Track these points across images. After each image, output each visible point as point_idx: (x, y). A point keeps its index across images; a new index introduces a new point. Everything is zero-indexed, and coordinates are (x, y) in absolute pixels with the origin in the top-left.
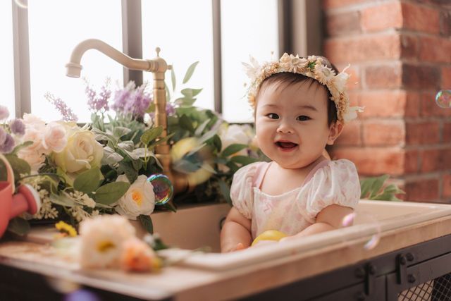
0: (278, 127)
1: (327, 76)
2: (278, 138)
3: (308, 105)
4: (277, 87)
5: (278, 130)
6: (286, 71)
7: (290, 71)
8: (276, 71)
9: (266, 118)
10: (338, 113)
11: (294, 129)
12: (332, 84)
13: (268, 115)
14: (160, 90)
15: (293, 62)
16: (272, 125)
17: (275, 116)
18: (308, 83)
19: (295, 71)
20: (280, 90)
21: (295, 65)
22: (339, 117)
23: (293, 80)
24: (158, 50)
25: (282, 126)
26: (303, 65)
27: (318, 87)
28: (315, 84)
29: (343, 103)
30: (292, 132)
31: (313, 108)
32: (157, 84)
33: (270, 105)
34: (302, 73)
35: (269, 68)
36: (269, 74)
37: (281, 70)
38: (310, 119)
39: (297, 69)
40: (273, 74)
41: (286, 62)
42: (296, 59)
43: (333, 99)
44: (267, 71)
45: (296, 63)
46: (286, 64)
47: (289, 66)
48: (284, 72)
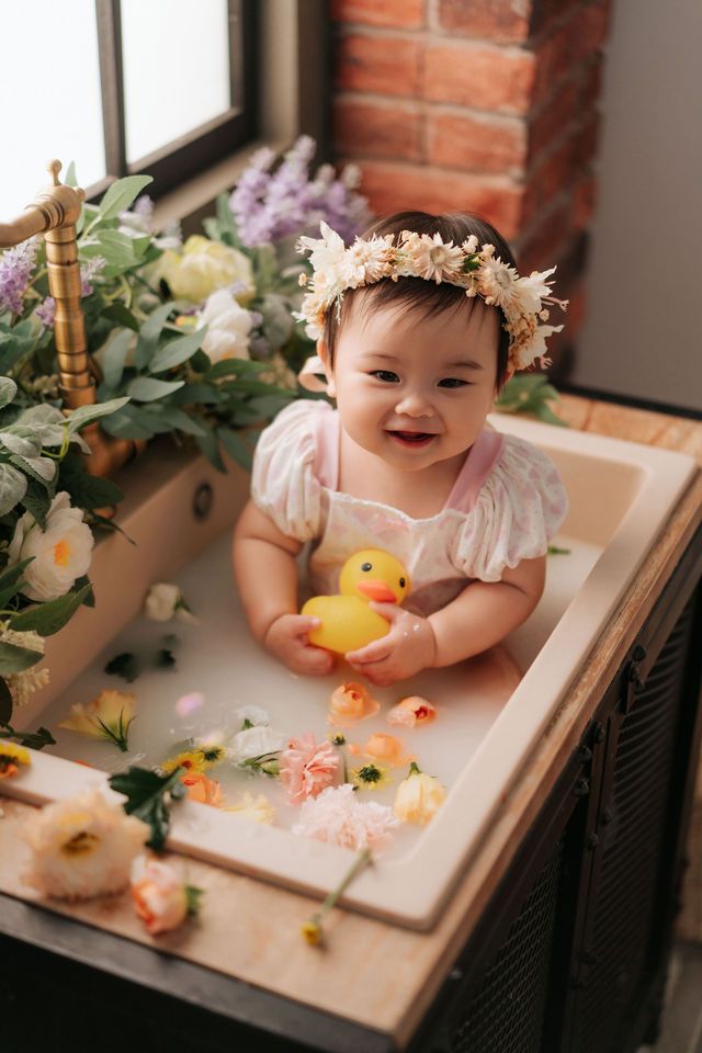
0: (397, 403)
1: (505, 288)
2: (398, 425)
5: (399, 409)
7: (427, 276)
10: (510, 349)
11: (433, 407)
12: (513, 304)
13: (372, 373)
14: (66, 268)
15: (432, 257)
16: (385, 395)
17: (389, 378)
21: (439, 265)
22: (510, 355)
23: (435, 302)
24: (56, 168)
31: (474, 366)
33: (382, 356)
34: (451, 281)
35: (377, 266)
36: (374, 279)
37: (406, 271)
38: (463, 383)
39: (444, 273)
40: (386, 280)
41: (417, 255)
42: (439, 248)
43: (508, 328)
44: (370, 272)
45: (440, 258)
46: (417, 262)
47: (424, 266)
48: (410, 277)
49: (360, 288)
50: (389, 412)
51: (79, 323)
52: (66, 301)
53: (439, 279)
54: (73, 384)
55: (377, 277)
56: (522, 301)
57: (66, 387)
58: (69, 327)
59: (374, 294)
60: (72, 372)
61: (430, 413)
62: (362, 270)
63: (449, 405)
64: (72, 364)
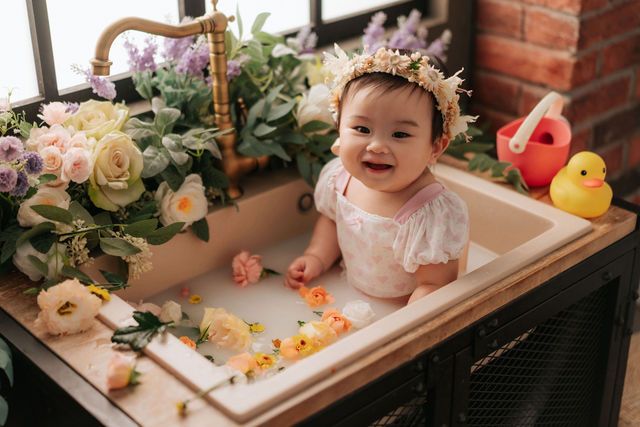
0: (368, 145)
1: (434, 81)
2: (368, 157)
3: (407, 119)
5: (368, 148)
6: (382, 71)
7: (388, 72)
8: (369, 70)
9: (354, 131)
10: (444, 125)
11: (389, 148)
12: (440, 92)
13: (356, 128)
14: (218, 56)
15: (391, 60)
16: (361, 140)
17: (365, 130)
18: (409, 90)
20: (373, 96)
21: (395, 65)
22: (445, 130)
23: (391, 84)
25: (373, 144)
26: (405, 65)
27: (421, 93)
28: (418, 91)
29: (452, 113)
31: (413, 124)
33: (361, 117)
34: (401, 75)
35: (361, 65)
36: (359, 73)
37: (377, 69)
38: (408, 135)
39: (397, 70)
40: (366, 75)
41: (383, 59)
42: (396, 56)
44: (358, 69)
45: (397, 61)
46: (383, 63)
47: (386, 65)
48: (380, 72)
49: (353, 80)
50: (363, 150)
51: (224, 87)
52: (218, 74)
53: (394, 72)
54: (221, 121)
55: (362, 72)
56: (444, 90)
57: (217, 122)
58: (219, 88)
60: (221, 114)
61: (386, 151)
62: (353, 68)
63: (398, 147)
64: (220, 109)
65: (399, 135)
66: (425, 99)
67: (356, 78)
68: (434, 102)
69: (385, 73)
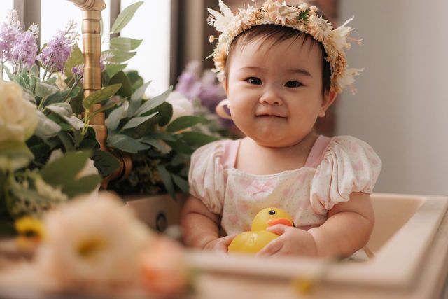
0: (261, 96)
1: (324, 30)
3: (300, 68)
4: (260, 43)
5: (262, 100)
6: (270, 23)
7: (277, 23)
8: (259, 22)
9: (245, 83)
10: (332, 77)
11: (282, 99)
12: (329, 41)
13: (247, 80)
14: (93, 35)
15: (280, 11)
16: (253, 93)
17: (256, 81)
18: (300, 40)
19: (283, 23)
21: (283, 15)
23: (281, 35)
26: (294, 15)
27: (311, 45)
28: (309, 40)
29: (341, 64)
30: (280, 102)
31: (306, 73)
32: (90, 26)
33: (252, 68)
34: (291, 26)
35: (248, 18)
36: (247, 26)
37: (265, 21)
38: (301, 85)
39: (286, 20)
40: (252, 27)
41: (271, 11)
42: (284, 7)
43: (328, 59)
44: (245, 22)
45: (285, 12)
46: (271, 14)
47: (275, 16)
48: (268, 24)
50: (256, 102)
55: (250, 25)
56: (334, 39)
59: (247, 35)
62: (240, 22)
63: (292, 98)
65: (292, 84)
66: (316, 50)
67: (243, 33)
68: (324, 53)
69: (273, 25)
